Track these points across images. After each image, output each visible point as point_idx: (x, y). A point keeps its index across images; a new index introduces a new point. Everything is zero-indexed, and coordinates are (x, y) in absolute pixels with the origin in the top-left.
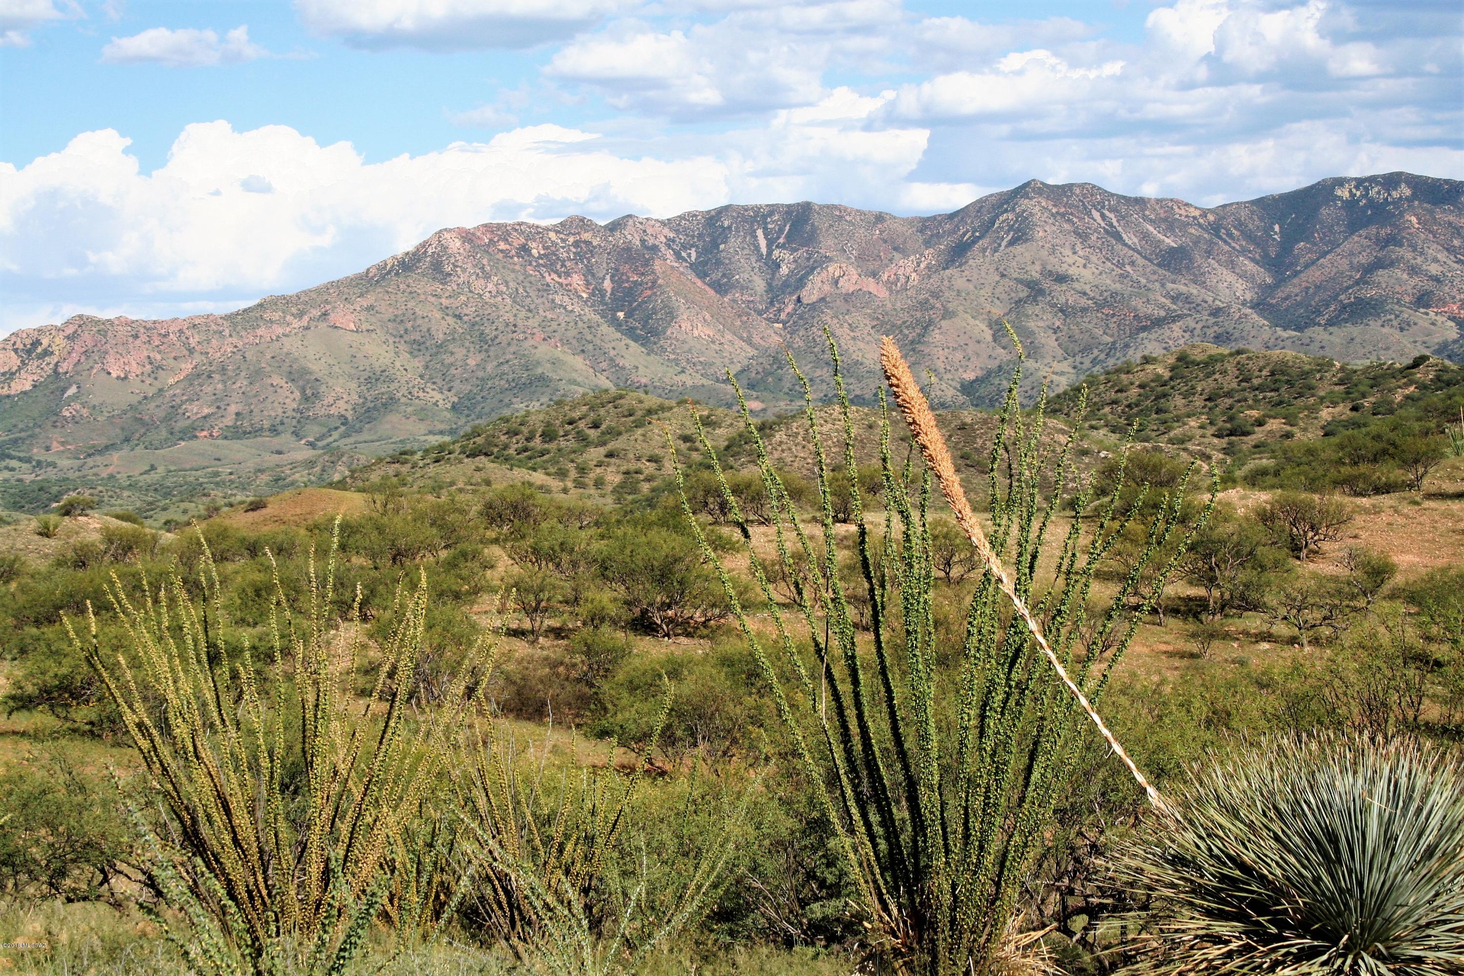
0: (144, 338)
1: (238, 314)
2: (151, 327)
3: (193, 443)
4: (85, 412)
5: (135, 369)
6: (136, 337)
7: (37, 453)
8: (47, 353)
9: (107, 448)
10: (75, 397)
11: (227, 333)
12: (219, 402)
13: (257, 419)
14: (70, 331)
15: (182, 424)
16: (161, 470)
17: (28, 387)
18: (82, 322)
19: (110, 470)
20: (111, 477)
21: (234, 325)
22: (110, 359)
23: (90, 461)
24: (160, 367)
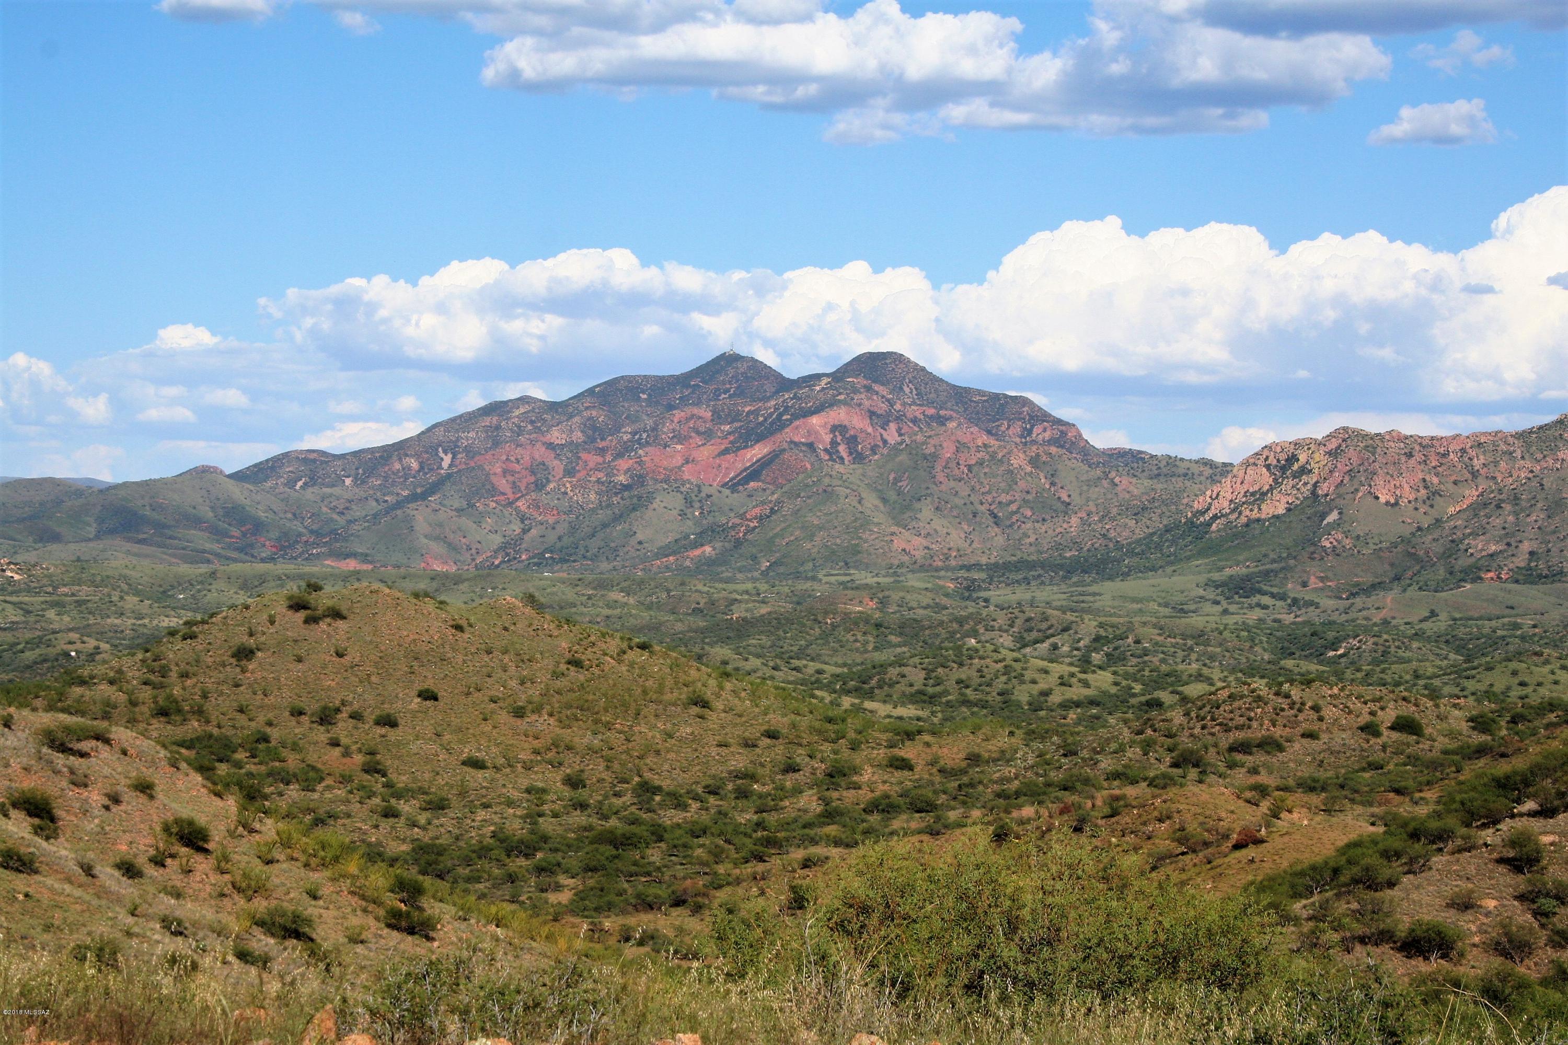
0: (1418, 457)
1: (1531, 432)
2: (1428, 444)
3: (1478, 586)
4: (1348, 543)
5: (1408, 494)
6: (1410, 455)
7: (1292, 588)
8: (1304, 471)
9: (1374, 586)
10: (1337, 524)
11: (1518, 454)
12: (1510, 539)
13: (1555, 560)
14: (1332, 445)
15: (1463, 562)
16: (1443, 616)
17: (1281, 510)
18: (1347, 436)
19: (1383, 613)
20: (1386, 622)
21: (1528, 445)
22: (1379, 481)
23: (1359, 601)
24: (1436, 493)
